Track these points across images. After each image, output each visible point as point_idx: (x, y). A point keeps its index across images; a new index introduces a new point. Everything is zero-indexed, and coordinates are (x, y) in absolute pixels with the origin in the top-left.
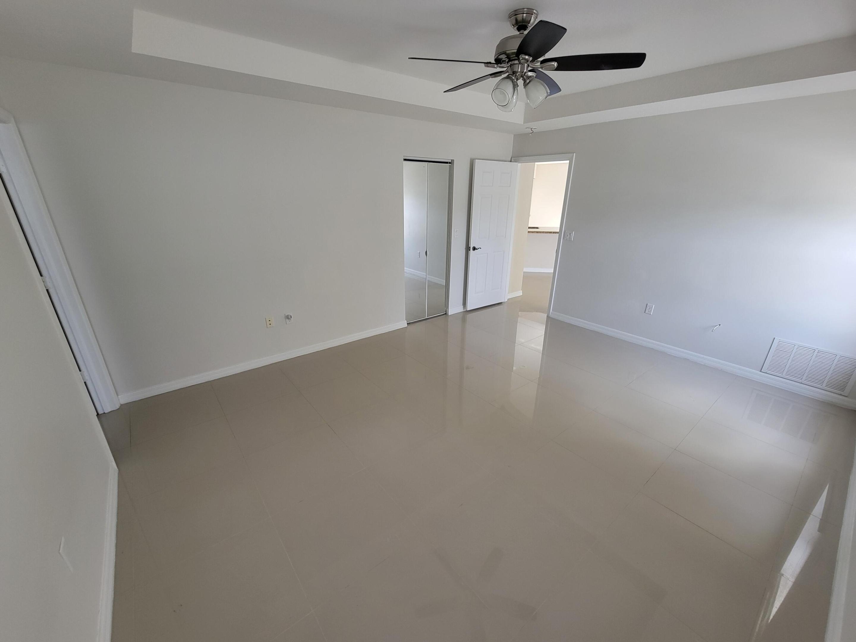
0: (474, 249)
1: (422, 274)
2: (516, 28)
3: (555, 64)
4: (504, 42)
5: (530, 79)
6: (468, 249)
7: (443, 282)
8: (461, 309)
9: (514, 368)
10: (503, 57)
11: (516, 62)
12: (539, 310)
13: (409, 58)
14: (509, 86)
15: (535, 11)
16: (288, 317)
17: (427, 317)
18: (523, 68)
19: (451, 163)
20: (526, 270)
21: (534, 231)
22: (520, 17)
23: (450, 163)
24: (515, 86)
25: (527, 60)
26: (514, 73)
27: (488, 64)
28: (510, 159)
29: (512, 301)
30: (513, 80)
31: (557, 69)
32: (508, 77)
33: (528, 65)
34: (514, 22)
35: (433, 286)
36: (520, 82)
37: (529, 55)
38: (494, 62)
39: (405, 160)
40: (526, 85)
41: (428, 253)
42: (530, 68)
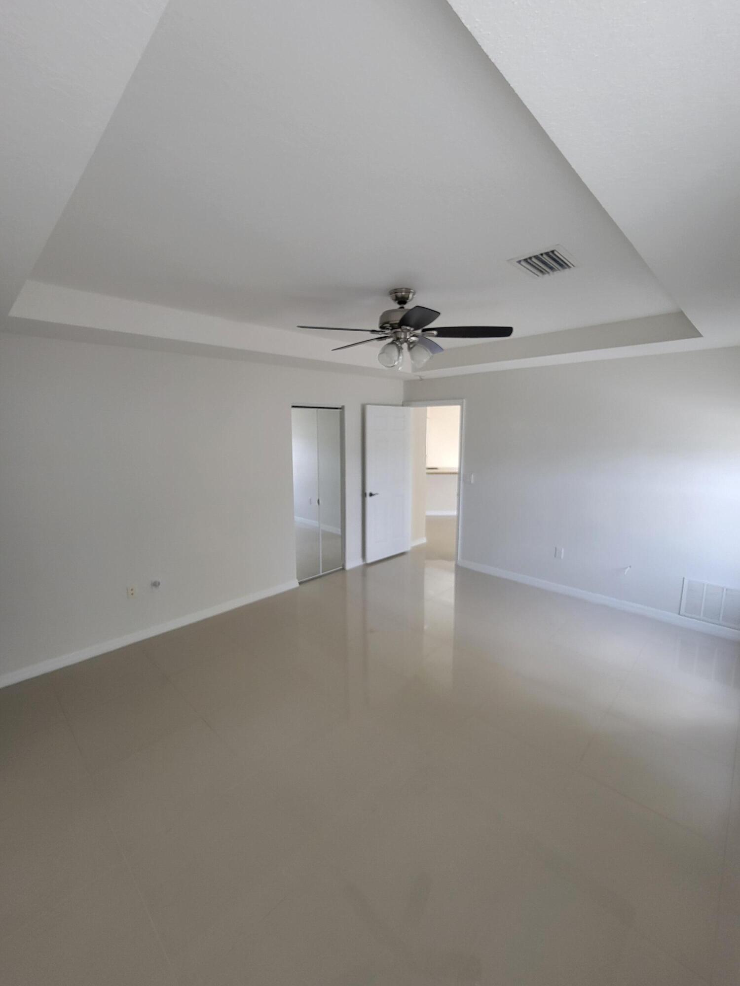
0: (371, 495)
1: (315, 523)
2: (397, 302)
3: (435, 333)
4: (386, 314)
5: (414, 344)
6: (364, 495)
7: (338, 531)
8: (359, 562)
9: (426, 627)
10: (388, 325)
11: (399, 330)
12: (445, 557)
13: (299, 327)
14: (395, 351)
15: (412, 291)
16: (156, 584)
17: (322, 572)
18: (406, 336)
19: (342, 408)
20: (430, 513)
21: (433, 472)
22: (399, 295)
23: (340, 408)
24: (400, 349)
25: (409, 330)
26: (398, 339)
27: (373, 331)
28: (401, 403)
29: (417, 550)
30: (398, 345)
31: (438, 336)
32: (392, 343)
33: (410, 333)
34: (394, 298)
35: (327, 536)
36: (405, 346)
37: (411, 327)
38: (378, 329)
39: (293, 407)
40: (410, 349)
41: (320, 502)
42: (412, 335)
